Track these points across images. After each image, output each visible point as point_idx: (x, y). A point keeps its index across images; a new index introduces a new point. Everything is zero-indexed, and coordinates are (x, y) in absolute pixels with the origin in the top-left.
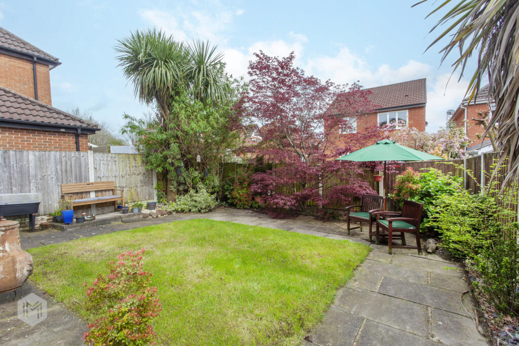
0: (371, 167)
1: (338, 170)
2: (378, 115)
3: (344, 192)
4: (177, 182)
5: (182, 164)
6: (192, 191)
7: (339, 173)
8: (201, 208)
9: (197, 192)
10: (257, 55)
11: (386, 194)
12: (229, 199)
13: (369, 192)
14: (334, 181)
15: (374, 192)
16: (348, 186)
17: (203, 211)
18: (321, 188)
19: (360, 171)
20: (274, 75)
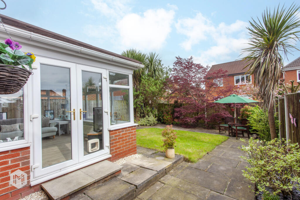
0: (229, 105)
1: (214, 106)
2: (235, 77)
3: (217, 116)
4: (140, 112)
5: (143, 104)
6: (147, 116)
7: (215, 108)
8: (151, 124)
9: (149, 117)
10: (177, 58)
11: (237, 117)
12: (162, 120)
13: (228, 116)
14: (212, 111)
15: (231, 116)
16: (219, 113)
17: (152, 125)
18: (206, 115)
19: (224, 107)
20: (184, 65)
